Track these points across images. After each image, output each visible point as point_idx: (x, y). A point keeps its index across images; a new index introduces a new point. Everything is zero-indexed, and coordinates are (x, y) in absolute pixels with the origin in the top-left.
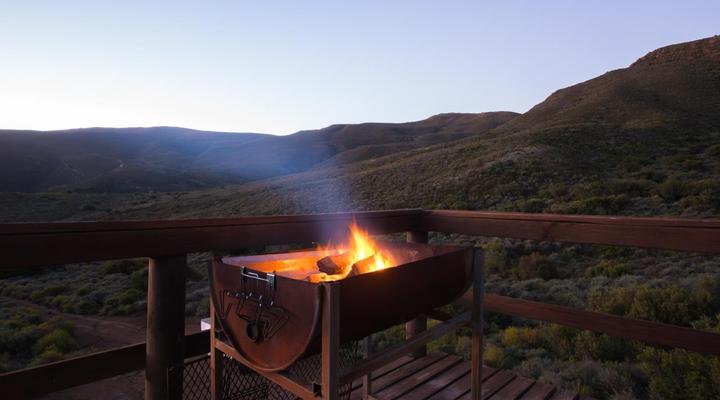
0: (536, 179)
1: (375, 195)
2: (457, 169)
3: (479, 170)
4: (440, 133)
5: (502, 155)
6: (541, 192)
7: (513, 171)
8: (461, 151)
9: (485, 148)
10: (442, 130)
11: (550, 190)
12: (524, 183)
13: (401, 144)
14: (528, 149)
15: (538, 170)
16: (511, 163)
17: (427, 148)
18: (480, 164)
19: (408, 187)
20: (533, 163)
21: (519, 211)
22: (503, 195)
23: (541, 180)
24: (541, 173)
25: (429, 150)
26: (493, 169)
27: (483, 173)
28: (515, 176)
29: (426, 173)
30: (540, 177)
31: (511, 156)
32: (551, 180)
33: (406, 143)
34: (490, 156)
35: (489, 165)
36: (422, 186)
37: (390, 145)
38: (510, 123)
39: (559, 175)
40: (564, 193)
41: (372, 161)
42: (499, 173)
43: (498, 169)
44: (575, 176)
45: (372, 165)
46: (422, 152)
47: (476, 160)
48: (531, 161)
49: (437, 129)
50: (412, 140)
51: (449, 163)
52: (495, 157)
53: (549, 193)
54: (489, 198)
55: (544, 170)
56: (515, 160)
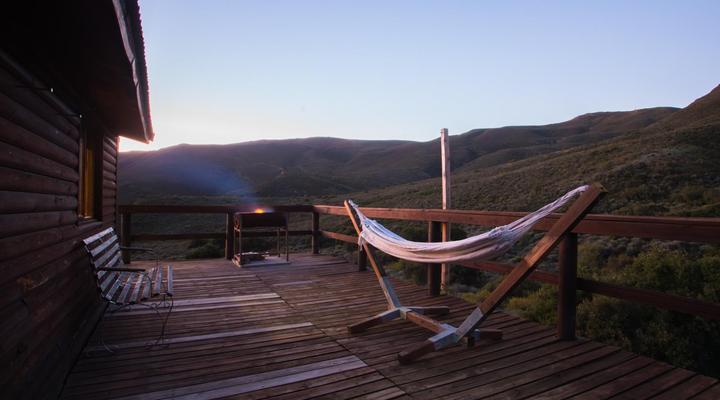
0: (670, 182)
1: (501, 198)
2: (584, 173)
3: (607, 173)
4: (586, 134)
5: (635, 157)
6: (673, 195)
7: (644, 173)
8: (594, 154)
9: (620, 150)
10: (588, 130)
11: (682, 194)
12: (655, 186)
13: (543, 146)
14: (666, 151)
15: (673, 172)
16: (643, 166)
17: (567, 151)
18: (610, 167)
19: (533, 191)
20: (669, 165)
21: (632, 214)
22: (629, 199)
23: (675, 183)
24: (676, 175)
25: (569, 153)
26: (621, 172)
27: (610, 176)
28: (645, 179)
29: (554, 178)
30: (674, 179)
31: (644, 159)
32: (687, 183)
33: (548, 146)
34: (621, 159)
35: (619, 168)
36: (546, 190)
37: (531, 148)
38: (664, 120)
39: (698, 178)
40: (699, 197)
41: (509, 165)
42: (628, 177)
43: (627, 172)
44: (717, 179)
45: (507, 169)
46: (561, 155)
47: (607, 163)
48: (665, 163)
49: (583, 130)
50: (555, 142)
51: (579, 166)
52: (627, 159)
53: (681, 197)
54: (613, 202)
55: (679, 172)
56: (648, 162)
